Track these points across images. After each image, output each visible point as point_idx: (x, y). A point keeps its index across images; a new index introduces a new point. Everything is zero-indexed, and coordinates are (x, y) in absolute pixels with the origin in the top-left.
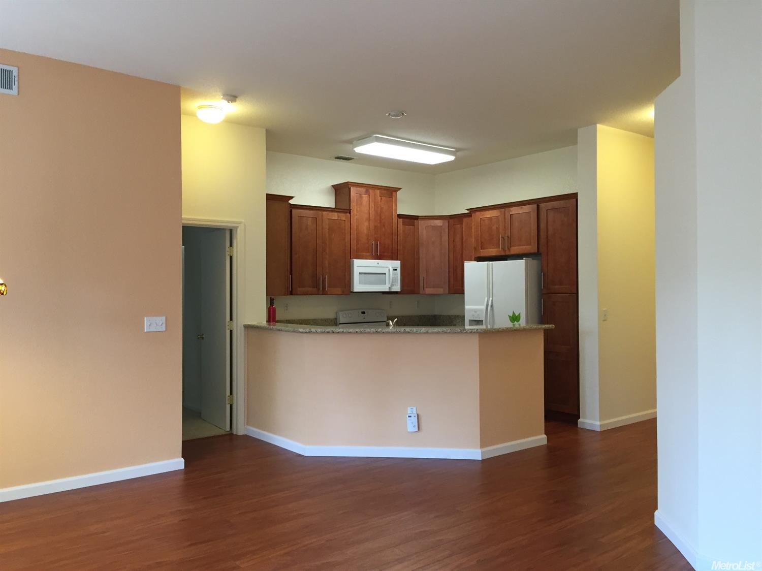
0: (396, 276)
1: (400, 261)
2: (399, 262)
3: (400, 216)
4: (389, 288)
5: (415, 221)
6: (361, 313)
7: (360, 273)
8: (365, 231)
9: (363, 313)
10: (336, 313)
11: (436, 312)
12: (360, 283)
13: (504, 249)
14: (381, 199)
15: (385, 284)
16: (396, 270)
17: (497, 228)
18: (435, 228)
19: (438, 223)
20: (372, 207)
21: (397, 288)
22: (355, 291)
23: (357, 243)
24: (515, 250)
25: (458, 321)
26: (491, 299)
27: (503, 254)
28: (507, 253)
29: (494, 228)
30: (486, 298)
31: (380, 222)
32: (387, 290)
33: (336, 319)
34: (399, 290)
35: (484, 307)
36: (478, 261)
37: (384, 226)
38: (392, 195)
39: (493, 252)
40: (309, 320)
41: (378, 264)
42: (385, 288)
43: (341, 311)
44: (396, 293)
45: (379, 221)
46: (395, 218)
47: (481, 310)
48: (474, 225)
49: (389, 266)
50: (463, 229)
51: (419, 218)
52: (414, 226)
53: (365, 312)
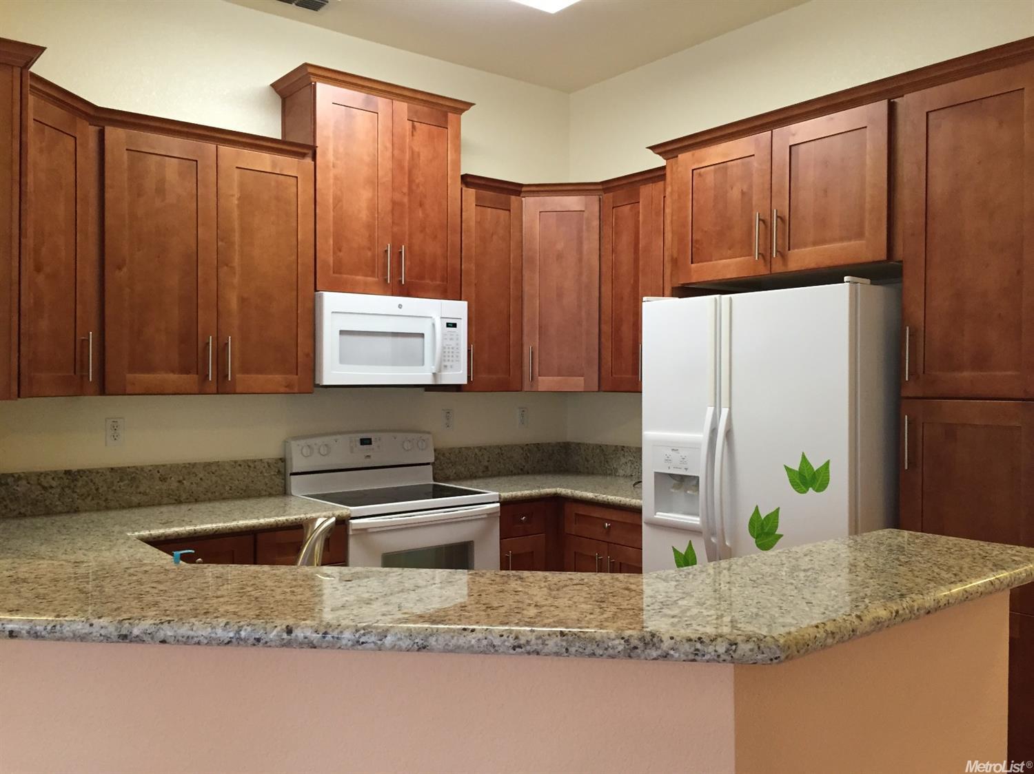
0: (453, 343)
1: (465, 303)
2: (463, 305)
3: (468, 180)
4: (434, 374)
5: (513, 198)
6: (358, 444)
7: (342, 332)
8: (364, 215)
9: (366, 442)
10: (285, 442)
12: (344, 359)
13: (765, 256)
14: (414, 127)
15: (423, 364)
16: (454, 325)
17: (743, 193)
18: (563, 214)
19: (573, 202)
20: (386, 147)
21: (458, 374)
22: (325, 383)
23: (338, 248)
24: (803, 258)
25: (623, 460)
26: (725, 411)
27: (762, 270)
28: (778, 268)
29: (735, 194)
30: (710, 410)
31: (411, 190)
32: (429, 381)
33: (283, 460)
34: (463, 380)
35: (702, 436)
36: (680, 297)
37: (421, 205)
38: (446, 121)
39: (730, 267)
40: (194, 465)
41: (400, 306)
42: (422, 375)
43: (296, 438)
44: (457, 388)
45: (405, 190)
46: (455, 186)
47: (694, 446)
48: (672, 193)
49: (434, 316)
50: (638, 217)
51: (524, 189)
52: (509, 210)
53: (370, 439)
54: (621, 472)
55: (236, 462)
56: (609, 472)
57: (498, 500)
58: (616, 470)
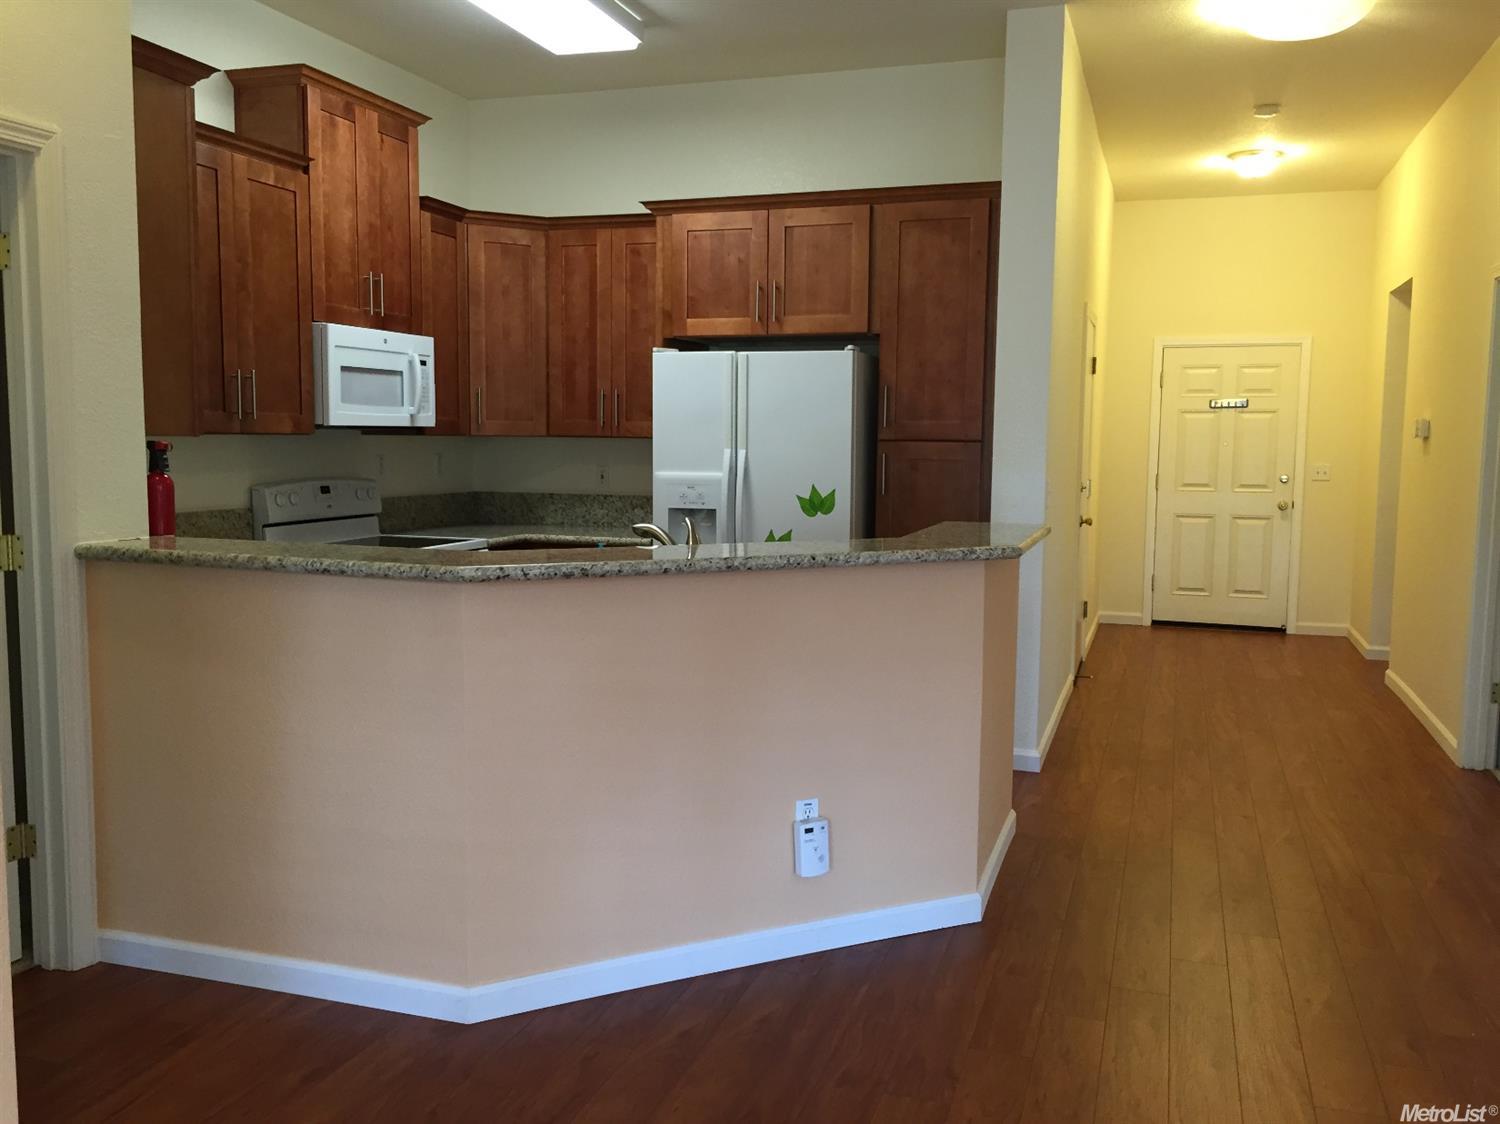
0: (425, 383)
1: (432, 339)
2: (431, 341)
3: (427, 203)
4: (412, 416)
5: (458, 223)
6: (318, 492)
7: (342, 369)
8: (347, 237)
9: (325, 490)
10: (251, 491)
11: (478, 485)
12: (346, 398)
13: (764, 318)
14: (382, 140)
15: (403, 405)
16: (426, 363)
17: (740, 260)
19: (521, 236)
20: (361, 162)
21: (428, 419)
22: (333, 422)
23: (328, 274)
26: (742, 453)
27: (761, 332)
28: (774, 330)
29: (732, 260)
30: (727, 453)
31: (381, 214)
32: (407, 423)
33: (251, 510)
34: (432, 423)
35: (722, 475)
36: (680, 350)
37: (390, 228)
38: (407, 136)
39: (724, 325)
41: (385, 341)
42: (398, 417)
43: (268, 485)
44: (427, 431)
45: (378, 212)
46: (415, 205)
47: (718, 482)
48: (663, 249)
49: (410, 352)
50: (595, 260)
51: (467, 215)
52: (455, 238)
53: (328, 487)
54: (549, 520)
55: (212, 512)
56: (533, 521)
57: (486, 546)
58: (542, 518)
